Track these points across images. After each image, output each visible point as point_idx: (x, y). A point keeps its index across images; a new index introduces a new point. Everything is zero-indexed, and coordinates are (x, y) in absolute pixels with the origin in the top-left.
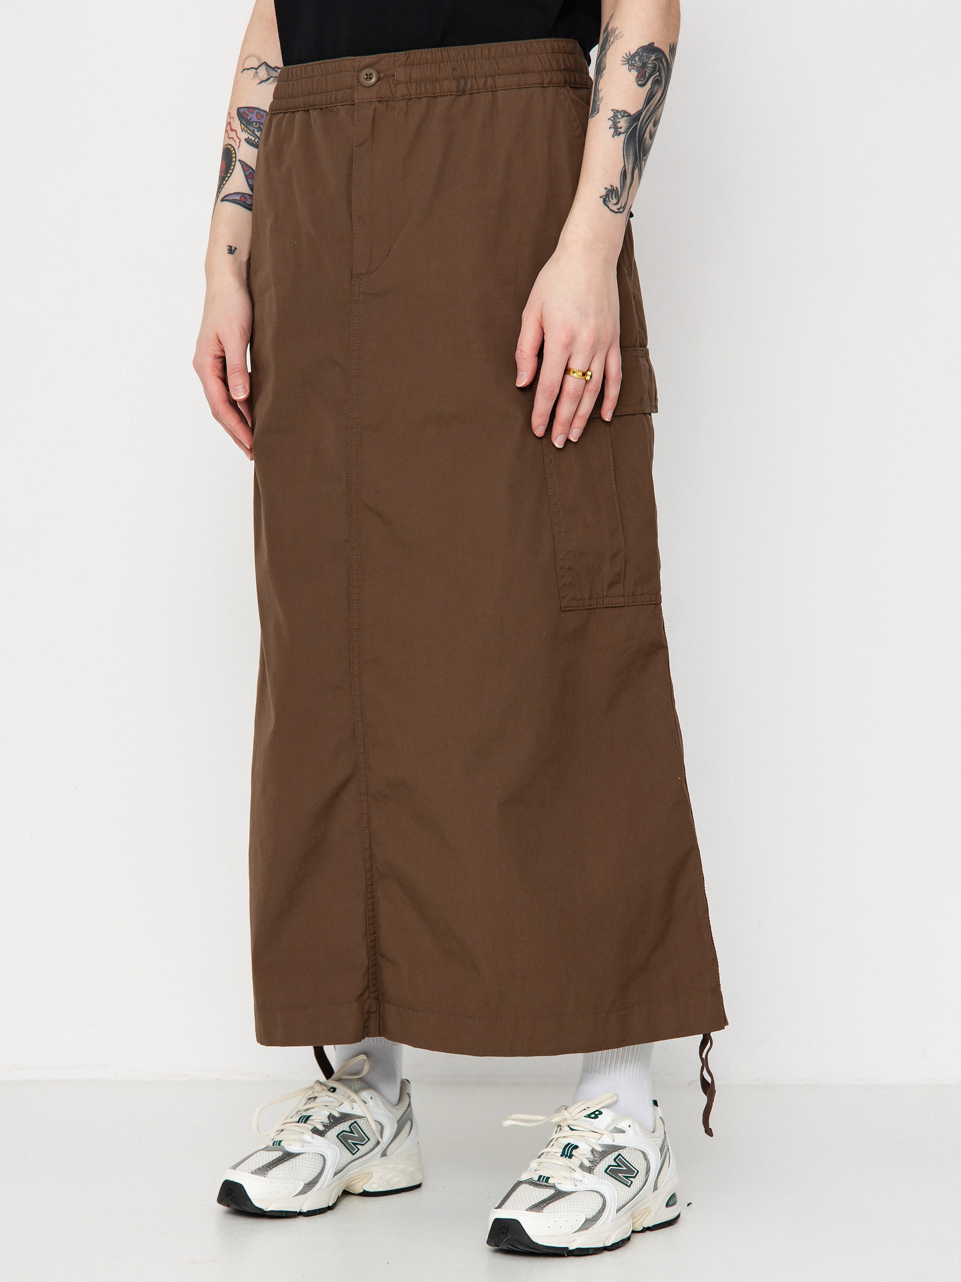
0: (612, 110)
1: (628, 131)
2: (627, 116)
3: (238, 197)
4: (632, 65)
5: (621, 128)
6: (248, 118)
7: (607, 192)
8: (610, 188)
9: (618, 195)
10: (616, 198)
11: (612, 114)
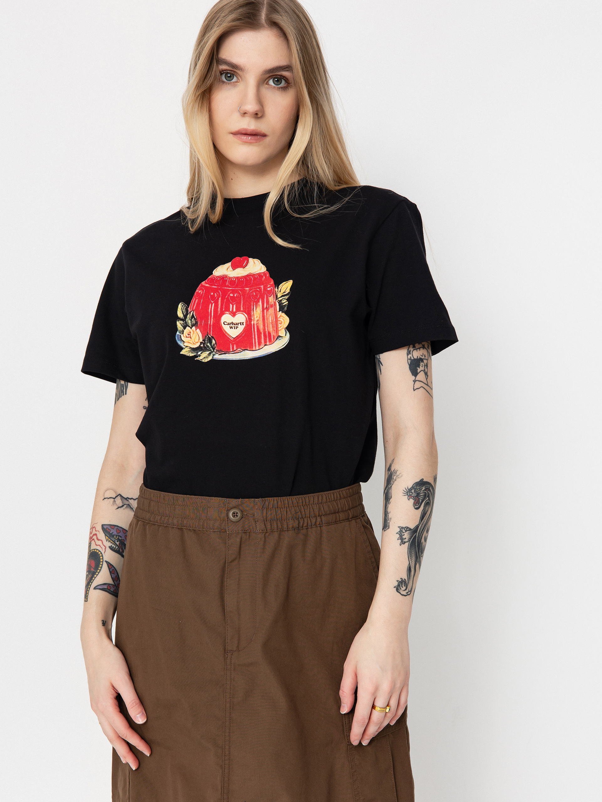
0: (399, 527)
1: (410, 540)
2: (408, 530)
3: (105, 587)
4: (410, 496)
5: (405, 538)
6: (111, 532)
7: (399, 583)
8: (400, 580)
9: (406, 584)
10: (405, 586)
11: (399, 530)
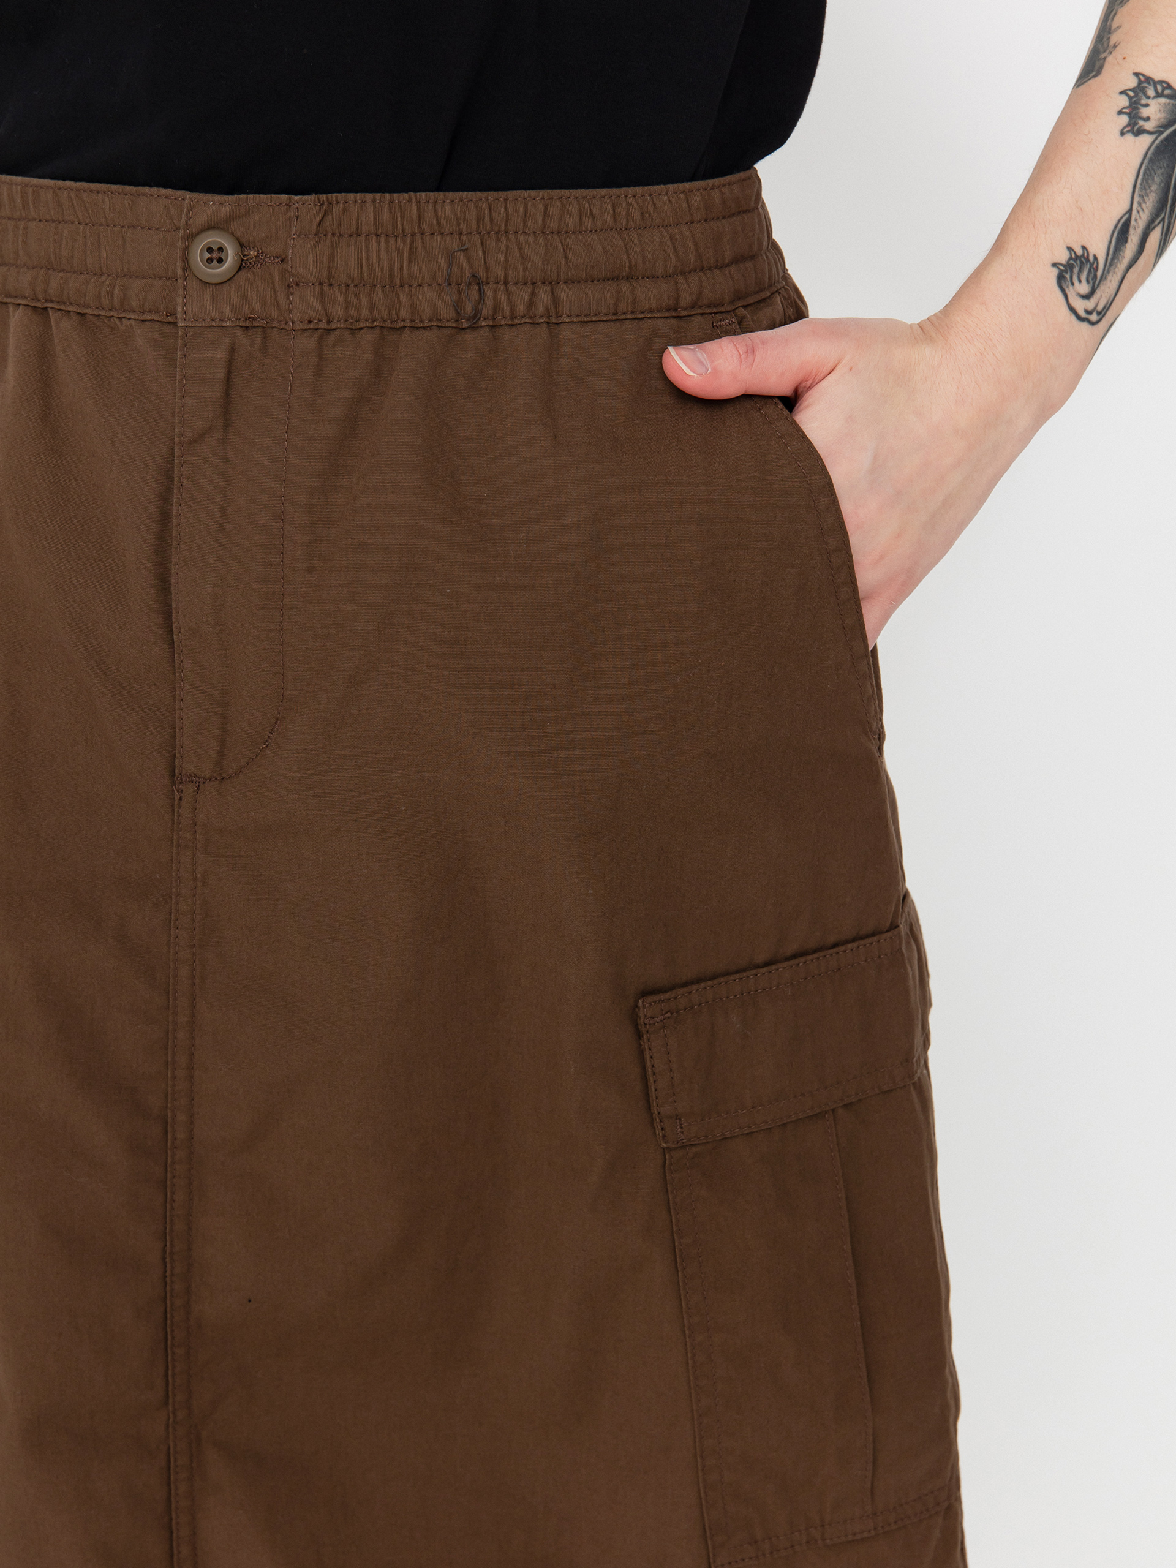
0: (1137, 74)
1: (1162, 133)
2: (1169, 96)
5: (1148, 119)
7: (1071, 258)
8: (1079, 252)
9: (1095, 276)
10: (1088, 281)
11: (1133, 82)
